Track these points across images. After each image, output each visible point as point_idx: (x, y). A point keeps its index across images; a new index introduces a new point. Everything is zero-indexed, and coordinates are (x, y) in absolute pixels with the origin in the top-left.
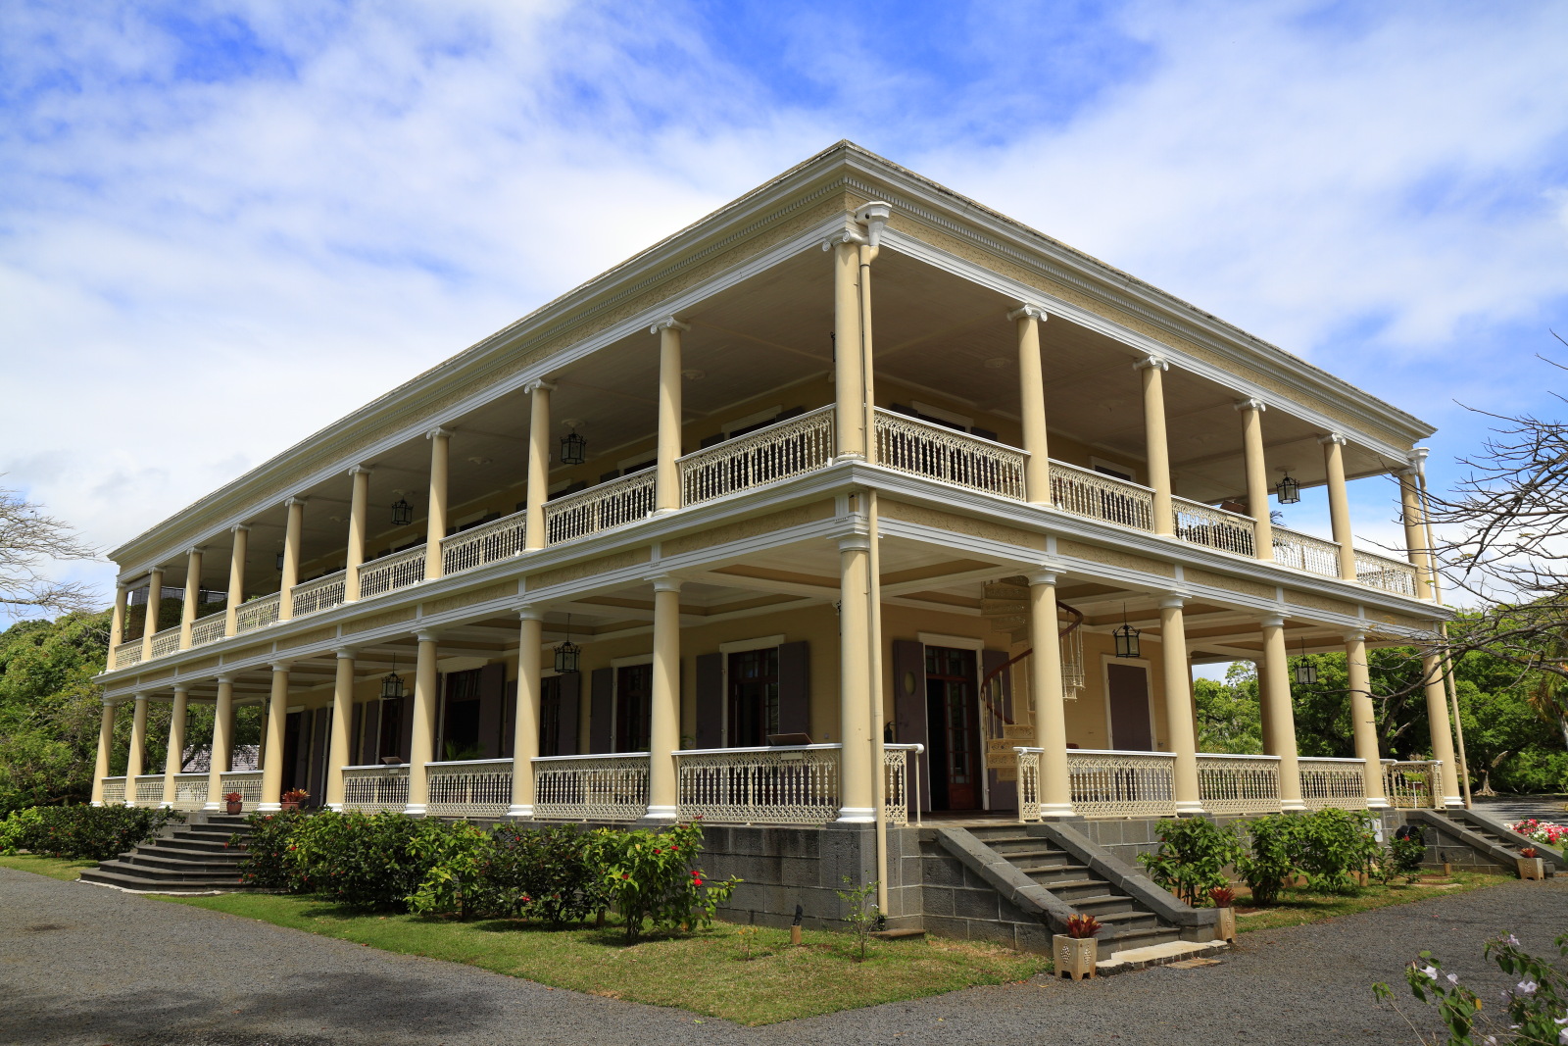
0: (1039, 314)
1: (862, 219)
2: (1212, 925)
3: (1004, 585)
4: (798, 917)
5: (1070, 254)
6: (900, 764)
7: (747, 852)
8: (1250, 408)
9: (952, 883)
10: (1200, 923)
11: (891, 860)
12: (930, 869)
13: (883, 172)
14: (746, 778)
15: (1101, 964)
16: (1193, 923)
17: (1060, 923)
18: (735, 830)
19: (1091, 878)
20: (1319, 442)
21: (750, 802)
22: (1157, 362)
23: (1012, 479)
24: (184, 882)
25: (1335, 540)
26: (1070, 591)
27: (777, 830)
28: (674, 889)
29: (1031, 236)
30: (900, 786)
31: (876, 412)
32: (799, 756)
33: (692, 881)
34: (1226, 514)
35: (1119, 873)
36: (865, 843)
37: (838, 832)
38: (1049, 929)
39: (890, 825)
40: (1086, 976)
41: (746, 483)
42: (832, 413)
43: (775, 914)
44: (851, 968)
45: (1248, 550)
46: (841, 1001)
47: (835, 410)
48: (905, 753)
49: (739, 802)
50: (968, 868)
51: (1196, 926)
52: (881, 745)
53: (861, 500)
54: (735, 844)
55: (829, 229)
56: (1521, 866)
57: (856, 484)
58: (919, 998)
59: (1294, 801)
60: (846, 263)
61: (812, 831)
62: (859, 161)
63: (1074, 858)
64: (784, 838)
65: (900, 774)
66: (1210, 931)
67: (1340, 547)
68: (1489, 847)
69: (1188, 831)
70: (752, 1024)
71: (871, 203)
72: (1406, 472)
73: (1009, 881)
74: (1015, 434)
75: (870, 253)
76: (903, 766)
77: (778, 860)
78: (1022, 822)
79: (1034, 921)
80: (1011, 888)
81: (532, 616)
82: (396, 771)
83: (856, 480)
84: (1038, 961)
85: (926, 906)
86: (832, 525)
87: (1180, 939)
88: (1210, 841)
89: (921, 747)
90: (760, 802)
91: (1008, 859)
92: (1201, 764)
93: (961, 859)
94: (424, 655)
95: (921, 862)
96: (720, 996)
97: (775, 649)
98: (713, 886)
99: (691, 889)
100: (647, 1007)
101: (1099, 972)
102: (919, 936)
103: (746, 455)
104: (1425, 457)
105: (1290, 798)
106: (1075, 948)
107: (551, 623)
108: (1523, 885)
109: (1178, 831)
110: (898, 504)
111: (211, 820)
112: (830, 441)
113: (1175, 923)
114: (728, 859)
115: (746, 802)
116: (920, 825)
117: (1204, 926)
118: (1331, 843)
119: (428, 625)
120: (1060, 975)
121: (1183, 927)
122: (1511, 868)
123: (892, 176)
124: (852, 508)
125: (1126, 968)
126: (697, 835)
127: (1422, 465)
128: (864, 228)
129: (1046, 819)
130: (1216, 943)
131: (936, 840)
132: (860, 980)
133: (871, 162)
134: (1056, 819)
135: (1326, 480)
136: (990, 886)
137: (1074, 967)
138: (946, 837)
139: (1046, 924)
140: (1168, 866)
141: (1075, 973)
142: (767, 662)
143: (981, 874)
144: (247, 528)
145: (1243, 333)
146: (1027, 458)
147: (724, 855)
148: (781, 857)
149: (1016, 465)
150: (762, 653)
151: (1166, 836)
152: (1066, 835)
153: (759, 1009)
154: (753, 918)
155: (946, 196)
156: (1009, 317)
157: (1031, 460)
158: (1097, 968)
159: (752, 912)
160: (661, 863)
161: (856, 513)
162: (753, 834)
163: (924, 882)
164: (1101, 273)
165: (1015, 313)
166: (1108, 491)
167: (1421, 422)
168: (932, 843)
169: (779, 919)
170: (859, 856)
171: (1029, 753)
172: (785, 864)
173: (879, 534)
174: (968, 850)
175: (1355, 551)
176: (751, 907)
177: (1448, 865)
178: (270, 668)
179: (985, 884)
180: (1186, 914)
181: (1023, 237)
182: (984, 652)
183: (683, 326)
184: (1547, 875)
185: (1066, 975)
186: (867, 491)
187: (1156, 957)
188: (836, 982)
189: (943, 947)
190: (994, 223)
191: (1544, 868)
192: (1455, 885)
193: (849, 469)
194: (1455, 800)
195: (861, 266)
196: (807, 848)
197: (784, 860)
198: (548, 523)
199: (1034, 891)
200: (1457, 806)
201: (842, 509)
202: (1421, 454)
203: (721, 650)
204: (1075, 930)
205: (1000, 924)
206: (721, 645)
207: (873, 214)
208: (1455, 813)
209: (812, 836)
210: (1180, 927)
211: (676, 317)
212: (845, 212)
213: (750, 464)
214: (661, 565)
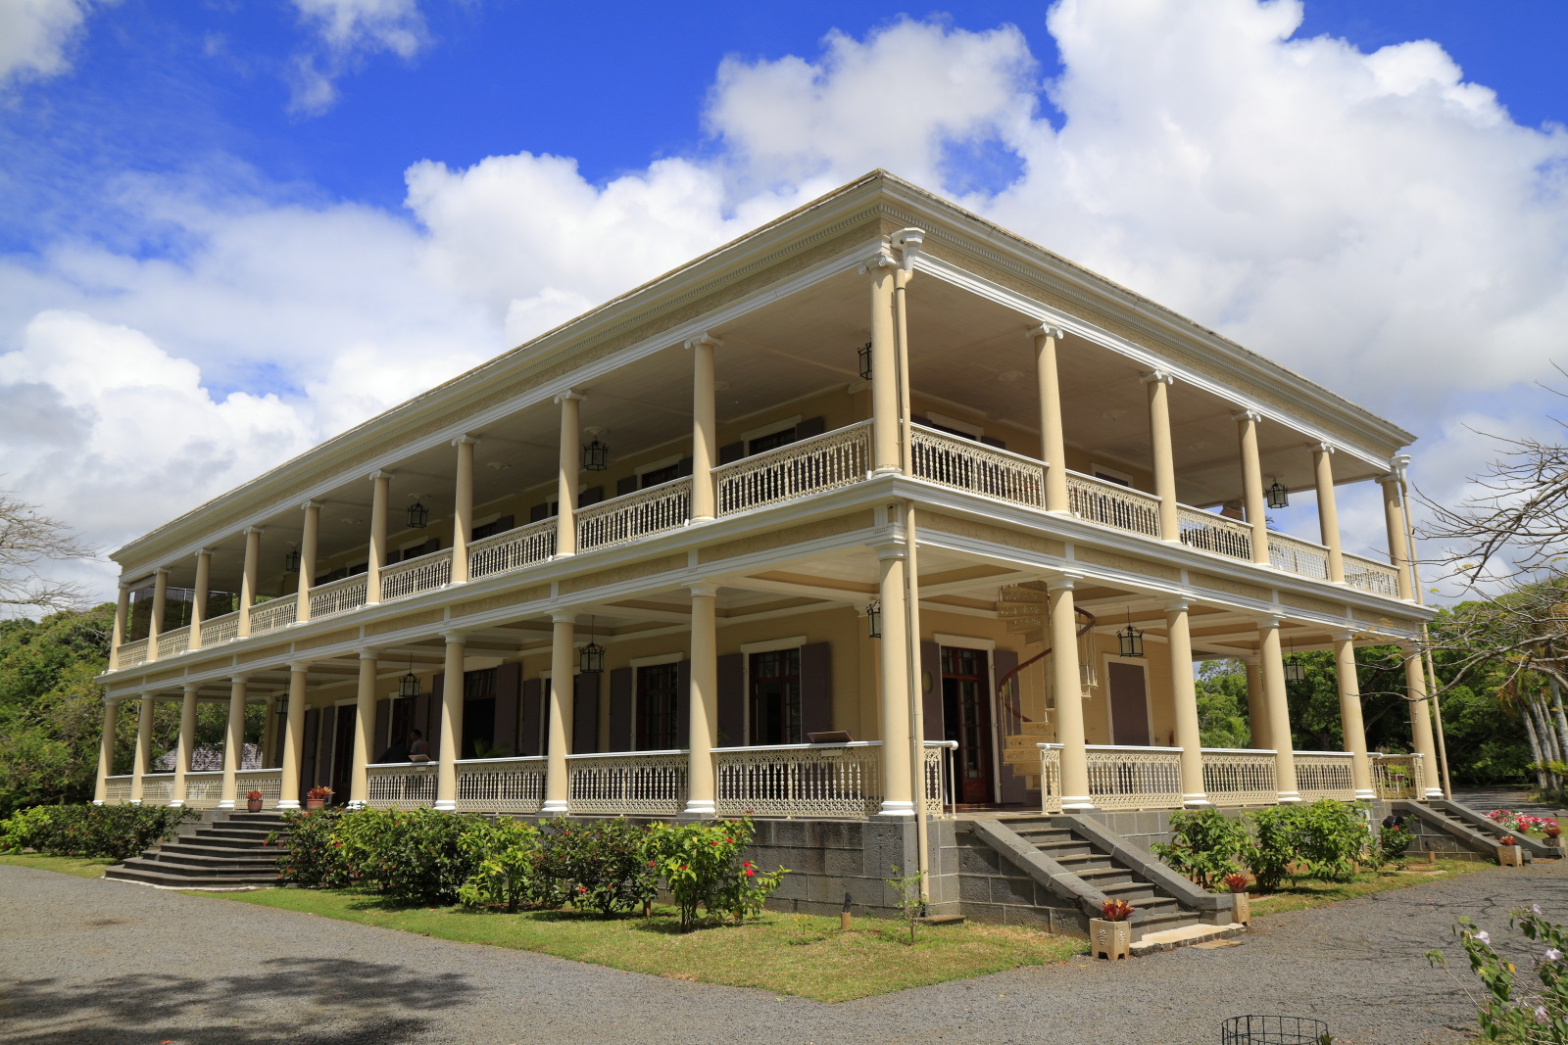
0: (1056, 331)
1: (897, 244)
2: (1229, 909)
3: (1022, 589)
4: (848, 904)
5: (1084, 275)
6: (936, 760)
7: (790, 844)
8: (1247, 419)
9: (988, 872)
10: (1219, 907)
11: (932, 850)
12: (966, 859)
13: (916, 200)
14: (786, 774)
15: (1134, 946)
16: (1212, 907)
17: (1094, 908)
18: (778, 823)
19: (1113, 866)
20: (1309, 450)
21: (790, 796)
22: (1163, 376)
23: (1033, 489)
24: (217, 878)
25: (1324, 543)
26: (1085, 593)
27: (819, 823)
28: (726, 880)
29: (1049, 258)
30: (936, 781)
31: (913, 428)
32: (839, 753)
33: (744, 872)
34: (1225, 521)
35: (1141, 861)
36: (908, 835)
37: (881, 825)
38: (1084, 913)
39: (930, 817)
40: (1121, 956)
41: (783, 493)
42: (869, 428)
43: (819, 902)
44: (905, 951)
45: (1245, 555)
46: (905, 980)
47: (872, 427)
48: (940, 749)
49: (779, 796)
50: (1004, 858)
51: (1215, 910)
52: (921, 742)
53: (899, 512)
54: (778, 836)
55: (862, 253)
56: (1501, 854)
57: (895, 497)
58: (973, 977)
59: (1292, 794)
60: (880, 286)
61: (855, 824)
62: (895, 190)
63: (1097, 848)
64: (826, 831)
65: (936, 770)
66: (1228, 914)
67: (1329, 551)
68: (1470, 836)
69: (1200, 822)
70: (830, 1001)
71: (906, 229)
72: (1388, 478)
73: (1044, 868)
74: (1034, 446)
75: (905, 276)
76: (938, 762)
77: (821, 850)
78: (1045, 813)
79: (1069, 906)
80: (1046, 876)
81: (565, 619)
82: (424, 769)
83: (897, 493)
84: (1076, 944)
85: (963, 894)
86: (871, 534)
87: (1200, 922)
88: (1222, 831)
89: (955, 744)
90: (800, 797)
91: (1041, 848)
92: (1205, 757)
93: (997, 849)
94: (450, 656)
95: (957, 852)
96: (793, 977)
97: (797, 650)
98: (762, 876)
99: (743, 879)
100: (725, 987)
101: (1133, 953)
102: (960, 921)
103: (782, 467)
104: (1407, 464)
105: (1286, 790)
106: (1111, 931)
107: (583, 625)
108: (1504, 871)
109: (1190, 822)
110: (934, 518)
111: (232, 817)
112: (865, 454)
113: (1195, 908)
114: (770, 852)
115: (786, 796)
116: (955, 817)
117: (1222, 910)
118: (1331, 832)
119: (455, 627)
120: (1097, 956)
121: (1202, 911)
122: (1490, 856)
123: (924, 204)
124: (891, 520)
125: (1155, 949)
126: (748, 828)
127: (1404, 471)
128: (898, 253)
129: (1066, 811)
130: (1234, 926)
131: (972, 832)
132: (918, 961)
133: (906, 190)
134: (1077, 811)
135: (1316, 485)
136: (1025, 874)
137: (1111, 948)
138: (983, 829)
139: (1081, 909)
140: (1181, 855)
141: (1112, 953)
142: (788, 662)
143: (1017, 863)
144: (259, 530)
145: (1241, 348)
146: (1046, 469)
147: (766, 847)
148: (824, 849)
149: (1036, 476)
150: (782, 653)
151: (1178, 828)
152: (1088, 826)
153: (834, 986)
154: (796, 906)
155: (973, 221)
156: (1028, 335)
157: (1050, 471)
158: (1131, 949)
159: (796, 900)
160: (717, 855)
161: (896, 524)
162: (796, 827)
163: (961, 870)
164: (1112, 293)
165: (1033, 332)
166: (1119, 500)
167: (1403, 431)
168: (968, 836)
169: (824, 907)
170: (902, 847)
171: (1051, 749)
172: (828, 855)
173: (917, 543)
174: (1003, 840)
175: (1343, 554)
176: (794, 896)
177: (1432, 853)
178: (288, 668)
179: (1021, 872)
180: (1205, 899)
181: (1042, 259)
182: (994, 651)
183: (716, 341)
184: (1525, 861)
185: (1103, 956)
186: (906, 503)
187: (1182, 939)
188: (895, 963)
189: (981, 930)
190: (1016, 247)
191: (1523, 855)
192: (1441, 872)
193: (889, 482)
194: (1435, 791)
195: (897, 289)
196: (851, 839)
197: (827, 852)
198: (579, 529)
199: (1068, 878)
200: (1438, 797)
201: (881, 519)
202: (1403, 461)
203: (742, 651)
204: (1112, 914)
205: (1035, 910)
206: (742, 646)
207: (908, 240)
208: (1433, 803)
209: (855, 828)
210: (1204, 912)
211: (710, 333)
212: (881, 239)
213: (786, 475)
214: (699, 571)
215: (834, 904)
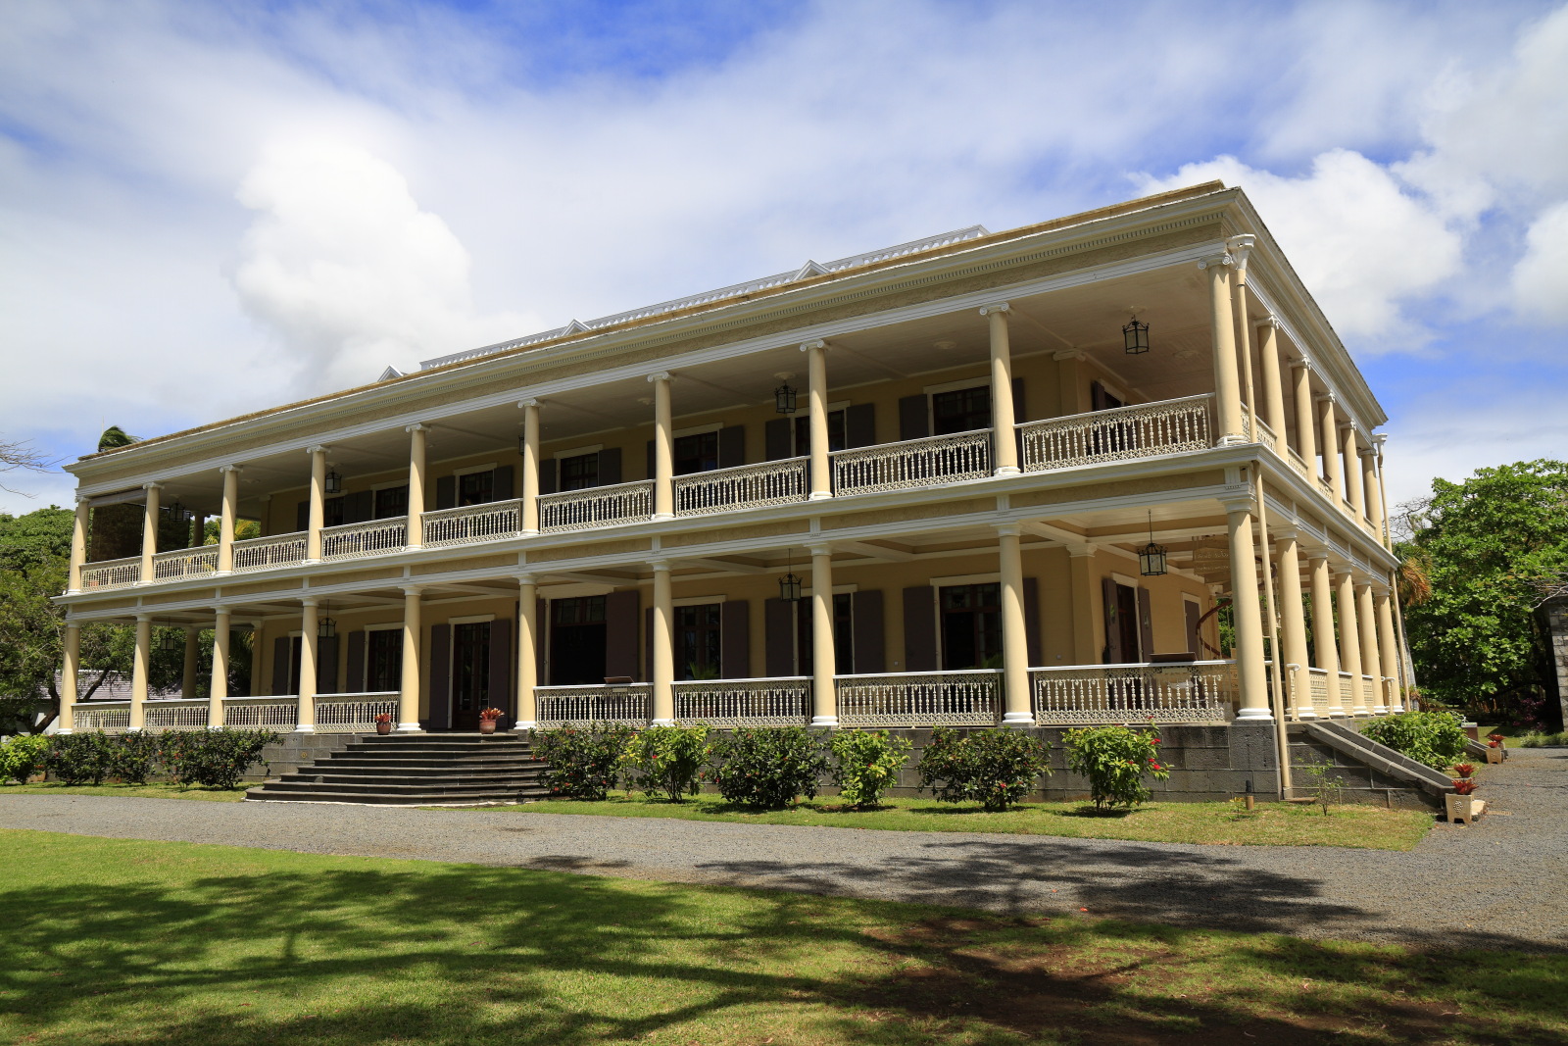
0: (1276, 323)
1: (1234, 247)
4: (1248, 790)
9: (1323, 763)
14: (1120, 689)
21: (1126, 707)
32: (1182, 670)
36: (1275, 735)
37: (1245, 727)
41: (1107, 454)
43: (1180, 791)
53: (1250, 472)
55: (1206, 252)
59: (1361, 707)
60: (1220, 281)
64: (1185, 733)
72: (1368, 453)
73: (1382, 759)
75: (1243, 275)
77: (1180, 750)
79: (1405, 786)
81: (823, 552)
83: (1259, 458)
84: (1426, 814)
85: (1295, 781)
86: (1222, 490)
94: (661, 587)
106: (1466, 802)
111: (365, 740)
112: (1206, 423)
115: (1121, 707)
119: (669, 557)
120: (1454, 821)
124: (1244, 479)
131: (1305, 732)
138: (1316, 730)
139: (1419, 788)
142: (981, 595)
148: (1183, 748)
161: (1246, 483)
163: (1293, 763)
168: (1300, 735)
172: (1187, 754)
173: (1266, 507)
174: (1338, 738)
178: (402, 592)
179: (1357, 762)
183: (1017, 313)
185: (1459, 821)
186: (1255, 466)
195: (1237, 285)
196: (1214, 740)
197: (1187, 750)
201: (1232, 478)
202: (1382, 439)
203: (931, 584)
205: (1372, 791)
206: (931, 580)
209: (1218, 732)
211: (1010, 304)
212: (1220, 241)
213: (1108, 435)
214: (1011, 514)
215: (1197, 792)
